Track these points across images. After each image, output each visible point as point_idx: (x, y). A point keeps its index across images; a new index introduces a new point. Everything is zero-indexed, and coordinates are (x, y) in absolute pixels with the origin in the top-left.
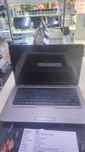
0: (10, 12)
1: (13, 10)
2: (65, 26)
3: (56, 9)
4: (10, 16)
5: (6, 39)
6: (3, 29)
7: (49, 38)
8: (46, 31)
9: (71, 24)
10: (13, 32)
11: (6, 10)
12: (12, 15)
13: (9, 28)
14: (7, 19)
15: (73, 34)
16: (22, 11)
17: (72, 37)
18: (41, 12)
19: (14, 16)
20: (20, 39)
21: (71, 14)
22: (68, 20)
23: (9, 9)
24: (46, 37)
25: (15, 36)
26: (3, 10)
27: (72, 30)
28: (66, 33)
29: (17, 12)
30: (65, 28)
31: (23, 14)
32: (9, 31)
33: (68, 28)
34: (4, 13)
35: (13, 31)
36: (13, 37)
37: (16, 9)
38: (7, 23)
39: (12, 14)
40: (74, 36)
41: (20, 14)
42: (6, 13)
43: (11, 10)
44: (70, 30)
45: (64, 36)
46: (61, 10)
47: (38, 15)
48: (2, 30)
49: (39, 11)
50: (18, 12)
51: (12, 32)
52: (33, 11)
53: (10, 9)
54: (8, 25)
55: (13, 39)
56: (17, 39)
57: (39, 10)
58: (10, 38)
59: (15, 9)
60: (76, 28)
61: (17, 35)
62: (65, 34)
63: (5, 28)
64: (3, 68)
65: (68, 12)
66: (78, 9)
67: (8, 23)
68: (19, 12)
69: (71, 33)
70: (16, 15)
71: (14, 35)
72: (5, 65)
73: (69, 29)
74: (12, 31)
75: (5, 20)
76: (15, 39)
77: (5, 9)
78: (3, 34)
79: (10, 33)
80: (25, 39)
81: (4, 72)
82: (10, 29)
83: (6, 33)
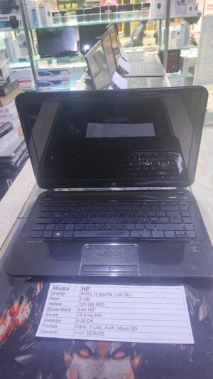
0: (30, 14)
1: (37, 9)
2: (169, 48)
3: (147, 5)
4: (29, 24)
5: (20, 84)
6: (14, 60)
7: (127, 75)
8: (120, 59)
9: (186, 43)
10: (37, 66)
11: (20, 10)
12: (36, 23)
13: (27, 57)
14: (23, 32)
15: (192, 70)
16: (60, 12)
17: (190, 75)
18: (108, 12)
19: (41, 26)
20: (57, 83)
21: (185, 16)
22: (178, 33)
23: (28, 6)
24: (121, 71)
25: (43, 77)
26: (14, 10)
27: (188, 59)
28: (174, 66)
29: (49, 13)
30: (170, 52)
31: (64, 20)
32: (28, 64)
33: (178, 52)
34: (15, 17)
35: (39, 63)
36: (39, 78)
37: (46, 8)
38: (24, 44)
39: (35, 19)
40: (193, 73)
41: (56, 21)
42: (19, 17)
43: (34, 10)
44: (183, 59)
45: (168, 74)
46: (159, 6)
47: (100, 22)
48: (12, 61)
49: (103, 11)
50: (49, 15)
51: (35, 65)
52: (87, 12)
53: (29, 8)
54: (26, 49)
55: (39, 84)
56: (49, 85)
57: (104, 9)
58: (30, 81)
59: (43, 7)
60: (199, 54)
61: (48, 74)
62: (170, 70)
63: (19, 56)
64: (13, 155)
65: (177, 12)
66: (206, 7)
67: (27, 44)
68: (54, 14)
69: (186, 66)
70: (44, 22)
71: (42, 73)
72: (19, 147)
73: (181, 55)
74: (35, 62)
75: (19, 36)
76: (43, 85)
77: (17, 8)
78: (14, 72)
79: (30, 69)
80: (69, 84)
81: (18, 164)
82: (31, 58)
83: (21, 70)
